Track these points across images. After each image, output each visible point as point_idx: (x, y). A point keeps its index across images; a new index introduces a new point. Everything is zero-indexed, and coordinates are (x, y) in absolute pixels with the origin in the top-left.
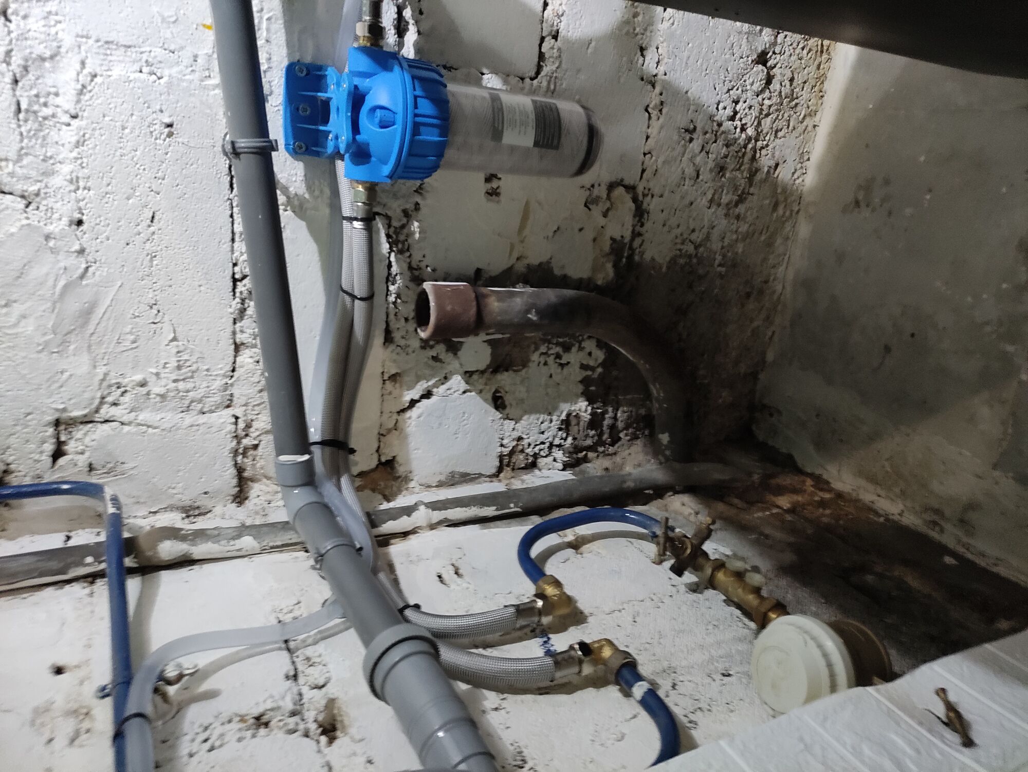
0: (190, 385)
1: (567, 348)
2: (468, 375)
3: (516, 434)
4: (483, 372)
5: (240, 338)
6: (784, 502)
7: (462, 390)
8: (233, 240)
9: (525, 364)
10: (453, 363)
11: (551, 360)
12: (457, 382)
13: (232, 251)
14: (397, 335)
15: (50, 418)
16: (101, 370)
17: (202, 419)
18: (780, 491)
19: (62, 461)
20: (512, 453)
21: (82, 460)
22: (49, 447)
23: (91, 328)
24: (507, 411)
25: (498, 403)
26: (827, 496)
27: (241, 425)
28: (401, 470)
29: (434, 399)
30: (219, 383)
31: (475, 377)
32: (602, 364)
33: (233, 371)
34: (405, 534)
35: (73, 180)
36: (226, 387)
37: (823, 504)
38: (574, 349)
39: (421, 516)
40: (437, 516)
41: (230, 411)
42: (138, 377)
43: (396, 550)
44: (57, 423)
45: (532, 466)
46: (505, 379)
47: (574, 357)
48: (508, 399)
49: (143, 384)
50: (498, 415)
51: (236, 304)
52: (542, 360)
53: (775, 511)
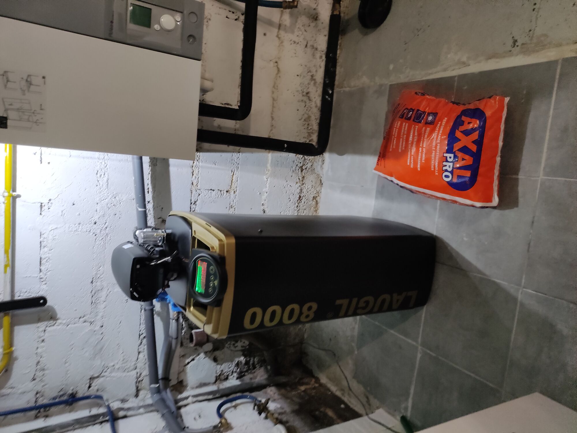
0: (126, 364)
1: (237, 342)
2: (206, 353)
3: (221, 369)
4: (210, 351)
5: (140, 350)
6: (303, 388)
7: (203, 358)
8: (140, 325)
9: (223, 348)
10: (200, 350)
11: (232, 346)
12: (202, 355)
13: (140, 327)
14: (184, 344)
15: (90, 377)
16: (103, 363)
17: (128, 374)
18: (303, 384)
19: (91, 389)
20: (220, 375)
21: (96, 388)
22: (88, 385)
23: (102, 352)
24: (218, 362)
25: (215, 360)
26: (317, 385)
27: (139, 374)
28: (185, 384)
29: (195, 361)
30: (133, 363)
31: (208, 353)
32: (248, 345)
33: (138, 359)
34: (185, 406)
35: (102, 317)
36: (135, 364)
37: (314, 388)
38: (239, 342)
39: (190, 400)
40: (195, 399)
41: (136, 371)
42: (112, 364)
43: (183, 410)
44: (90, 379)
45: (226, 379)
46: (217, 353)
47: (239, 344)
48: (218, 359)
49: (114, 366)
50: (215, 364)
51: (140, 341)
52: (229, 346)
53: (299, 391)
